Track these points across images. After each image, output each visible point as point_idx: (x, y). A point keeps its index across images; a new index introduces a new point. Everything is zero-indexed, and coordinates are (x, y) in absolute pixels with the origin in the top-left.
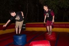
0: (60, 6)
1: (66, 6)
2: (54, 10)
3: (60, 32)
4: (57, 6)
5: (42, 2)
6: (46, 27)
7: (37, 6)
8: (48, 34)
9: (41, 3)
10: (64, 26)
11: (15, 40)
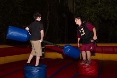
0: (103, 16)
1: (114, 16)
2: (92, 23)
3: (103, 60)
4: (98, 16)
5: (73, 9)
7: (65, 15)
10: (111, 50)
11: (27, 75)
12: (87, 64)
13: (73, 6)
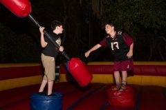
0: (142, 23)
1: (156, 23)
2: (127, 32)
3: (142, 84)
4: (134, 23)
5: (100, 13)
6: (113, 74)
7: (88, 22)
9: (98, 15)
10: (153, 70)
11: (34, 107)
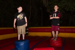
0: (66, 9)
1: (72, 9)
3: (66, 37)
4: (62, 9)
5: (46, 5)
7: (41, 9)
8: (53, 40)
12: (55, 40)
13: (46, 3)
